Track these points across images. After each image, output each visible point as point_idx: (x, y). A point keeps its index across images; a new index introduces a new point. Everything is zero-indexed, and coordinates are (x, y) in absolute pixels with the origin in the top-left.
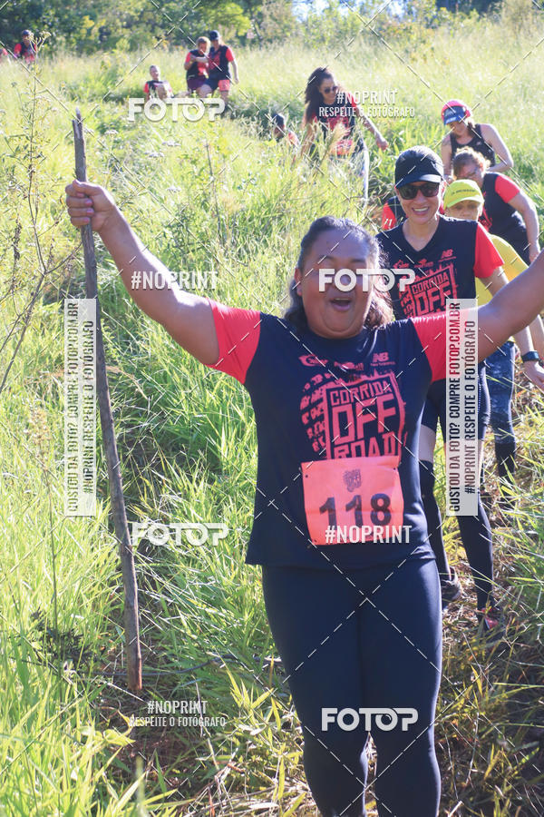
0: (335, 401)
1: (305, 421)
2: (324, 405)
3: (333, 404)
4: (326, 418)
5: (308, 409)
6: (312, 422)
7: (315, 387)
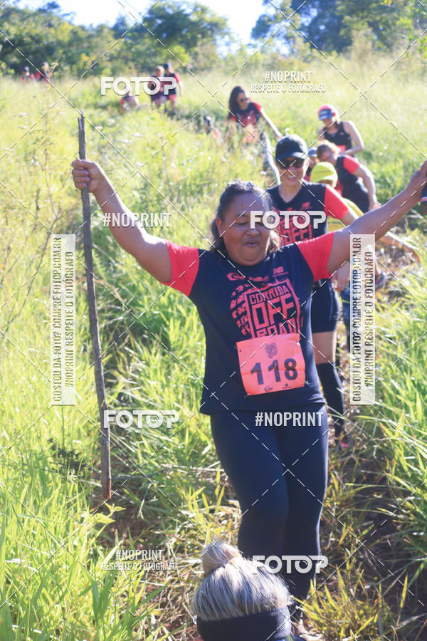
0: (253, 301)
1: (235, 316)
2: (246, 305)
3: (252, 303)
4: (249, 312)
5: (236, 308)
6: (239, 317)
7: (239, 294)
